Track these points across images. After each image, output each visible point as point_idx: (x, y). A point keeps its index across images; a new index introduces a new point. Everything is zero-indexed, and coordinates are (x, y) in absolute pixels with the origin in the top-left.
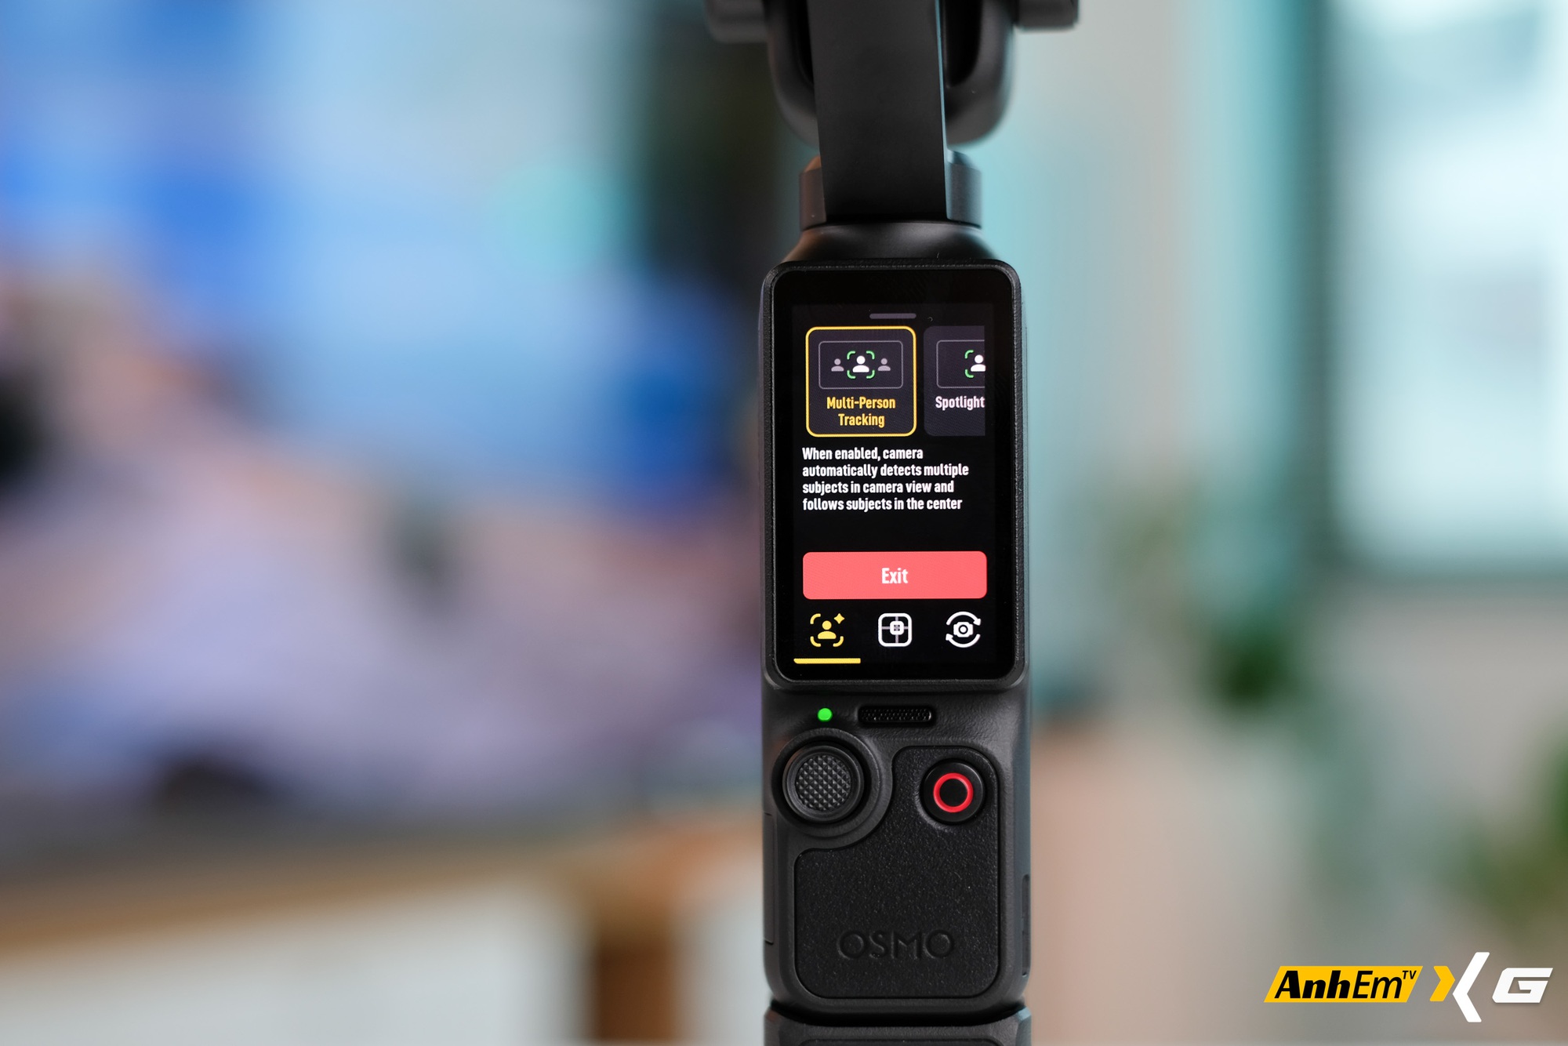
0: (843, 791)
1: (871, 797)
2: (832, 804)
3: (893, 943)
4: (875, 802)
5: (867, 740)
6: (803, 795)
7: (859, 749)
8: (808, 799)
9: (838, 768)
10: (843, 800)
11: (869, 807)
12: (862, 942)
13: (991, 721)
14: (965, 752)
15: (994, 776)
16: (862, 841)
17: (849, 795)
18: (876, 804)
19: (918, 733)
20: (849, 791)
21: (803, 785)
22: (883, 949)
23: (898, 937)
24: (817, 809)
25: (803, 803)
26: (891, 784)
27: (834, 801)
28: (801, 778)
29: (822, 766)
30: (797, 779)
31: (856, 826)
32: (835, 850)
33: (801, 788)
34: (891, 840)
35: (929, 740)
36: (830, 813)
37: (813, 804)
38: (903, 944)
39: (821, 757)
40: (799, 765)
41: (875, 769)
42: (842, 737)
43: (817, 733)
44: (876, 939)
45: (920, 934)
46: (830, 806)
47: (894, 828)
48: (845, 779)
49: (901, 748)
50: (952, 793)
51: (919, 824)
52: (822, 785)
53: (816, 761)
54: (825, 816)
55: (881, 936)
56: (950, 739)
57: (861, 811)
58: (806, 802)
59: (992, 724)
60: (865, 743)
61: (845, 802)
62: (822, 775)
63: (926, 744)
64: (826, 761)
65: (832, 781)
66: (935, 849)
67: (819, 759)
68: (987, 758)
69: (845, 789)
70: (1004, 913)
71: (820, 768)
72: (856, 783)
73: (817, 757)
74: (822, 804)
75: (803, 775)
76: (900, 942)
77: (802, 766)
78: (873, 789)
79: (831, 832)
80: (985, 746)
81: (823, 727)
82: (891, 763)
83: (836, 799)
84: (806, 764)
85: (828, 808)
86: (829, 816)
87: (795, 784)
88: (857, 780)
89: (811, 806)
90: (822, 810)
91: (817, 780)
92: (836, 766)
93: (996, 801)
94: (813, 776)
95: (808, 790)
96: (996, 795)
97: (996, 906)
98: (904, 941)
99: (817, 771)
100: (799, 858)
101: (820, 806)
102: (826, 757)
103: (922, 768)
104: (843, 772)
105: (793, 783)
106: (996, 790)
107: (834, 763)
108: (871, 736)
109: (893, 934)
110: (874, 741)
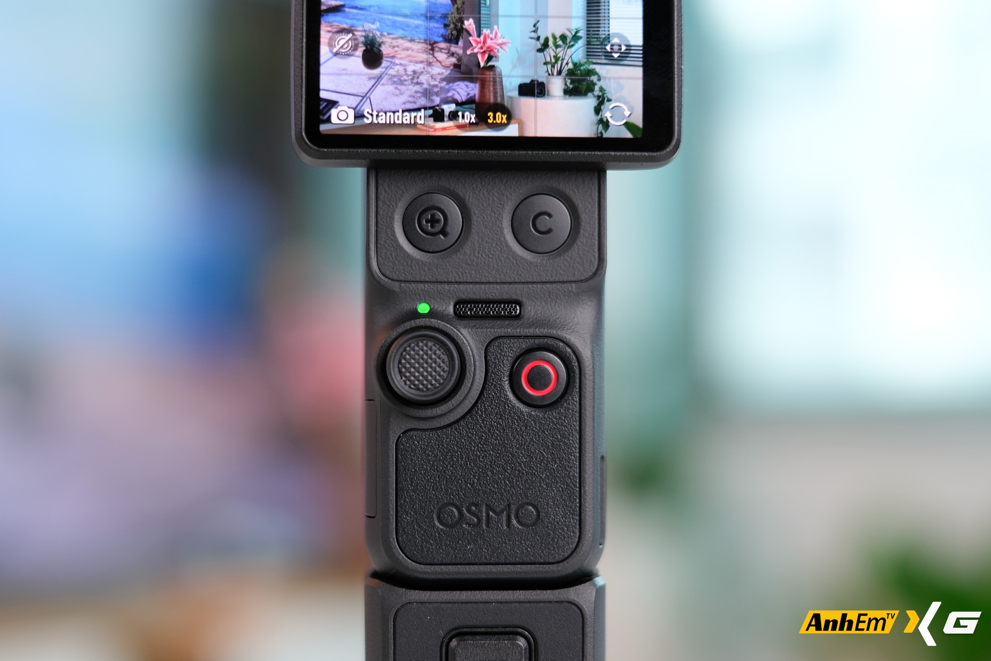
0: (442, 373)
1: (466, 381)
2: (432, 385)
3: (484, 514)
4: (469, 385)
5: (463, 331)
6: (405, 376)
7: (455, 338)
8: (410, 381)
9: (438, 352)
10: (442, 381)
11: (464, 390)
12: (456, 514)
13: (573, 316)
14: (550, 342)
15: (576, 364)
16: (457, 421)
17: (447, 377)
18: (471, 388)
19: (508, 325)
20: (447, 373)
21: (405, 368)
22: (475, 520)
23: (489, 508)
24: (419, 389)
25: (406, 384)
26: (484, 370)
27: (433, 382)
28: (403, 361)
29: (422, 350)
30: (400, 362)
31: (452, 408)
32: (432, 430)
33: (403, 370)
34: (483, 420)
35: (518, 330)
36: (430, 393)
37: (414, 385)
38: (493, 515)
39: (422, 342)
40: (402, 349)
41: (470, 356)
42: (440, 327)
43: (418, 323)
44: (469, 511)
45: (509, 506)
46: (429, 386)
47: (486, 409)
48: (443, 362)
49: (492, 338)
50: (538, 379)
51: (508, 406)
52: (423, 367)
53: (418, 346)
54: (425, 396)
55: (473, 508)
56: (537, 330)
57: (457, 393)
58: (408, 383)
59: (574, 318)
60: (462, 334)
61: (443, 383)
62: (423, 359)
63: (515, 334)
64: (426, 346)
65: (432, 364)
66: (523, 428)
67: (420, 344)
68: (570, 347)
69: (444, 371)
70: (584, 487)
71: (421, 353)
72: (454, 365)
73: (418, 343)
74: (423, 385)
75: (405, 359)
76: (491, 513)
77: (405, 350)
78: (468, 374)
79: (429, 412)
80: (568, 337)
81: (423, 318)
82: (484, 352)
83: (436, 380)
84: (408, 349)
85: (428, 389)
86: (429, 396)
87: (398, 367)
88: (455, 363)
89: (412, 386)
90: (423, 391)
91: (419, 363)
92: (435, 351)
93: (577, 386)
94: (414, 359)
95: (410, 372)
96: (578, 381)
97: (578, 481)
98: (494, 512)
99: (418, 354)
100: (400, 437)
101: (421, 386)
102: (427, 343)
103: (511, 355)
104: (442, 356)
105: (396, 366)
106: (578, 376)
107: (434, 348)
108: (466, 327)
109: (484, 506)
110: (468, 331)
